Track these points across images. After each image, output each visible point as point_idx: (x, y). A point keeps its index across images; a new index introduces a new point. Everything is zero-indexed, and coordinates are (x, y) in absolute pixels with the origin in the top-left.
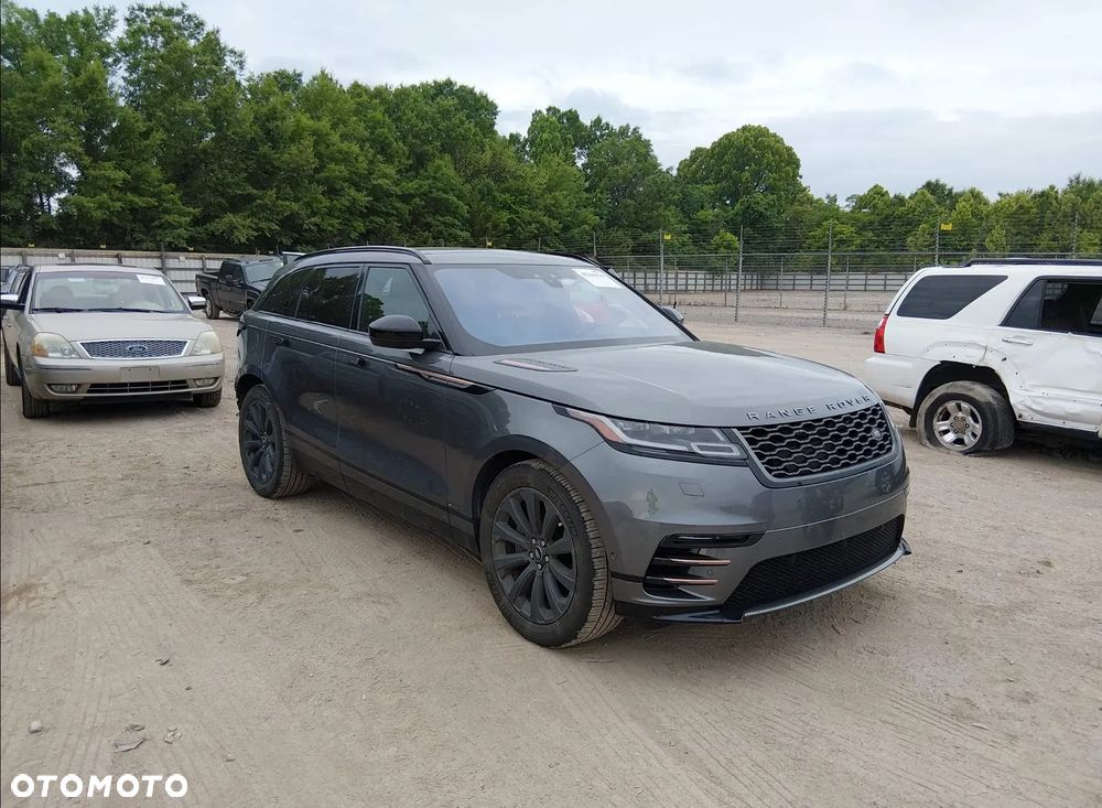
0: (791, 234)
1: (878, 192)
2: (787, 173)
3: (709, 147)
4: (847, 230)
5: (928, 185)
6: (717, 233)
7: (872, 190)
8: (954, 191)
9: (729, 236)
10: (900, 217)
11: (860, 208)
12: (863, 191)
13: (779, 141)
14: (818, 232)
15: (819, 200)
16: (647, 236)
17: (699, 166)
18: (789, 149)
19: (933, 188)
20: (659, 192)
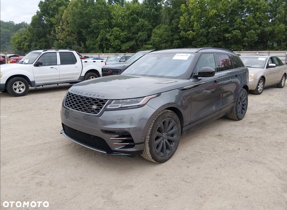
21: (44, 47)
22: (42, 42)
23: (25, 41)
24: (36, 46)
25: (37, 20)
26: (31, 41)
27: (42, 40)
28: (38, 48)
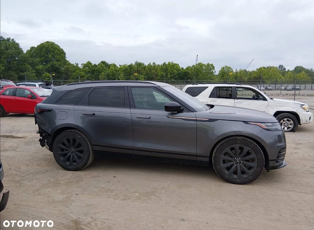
0: (66, 74)
1: (89, 63)
2: (62, 56)
3: (36, 47)
4: (83, 74)
5: (102, 62)
6: (44, 73)
7: (87, 62)
8: (109, 64)
9: (48, 74)
10: (97, 70)
11: (85, 67)
12: (85, 63)
13: (59, 47)
14: (75, 73)
15: (73, 64)
16: (22, 74)
17: (34, 52)
18: (62, 49)
19: (103, 63)
20: (24, 60)
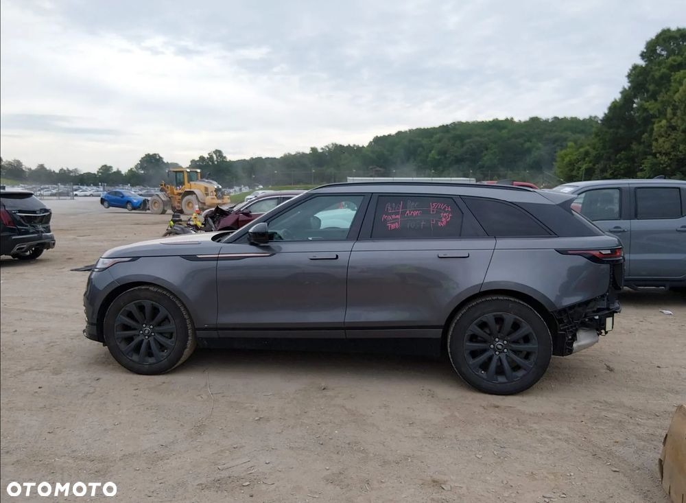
21: (622, 172)
22: (621, 160)
23: (584, 158)
24: (603, 170)
25: (618, 111)
26: (598, 159)
27: (620, 157)
28: (607, 175)
